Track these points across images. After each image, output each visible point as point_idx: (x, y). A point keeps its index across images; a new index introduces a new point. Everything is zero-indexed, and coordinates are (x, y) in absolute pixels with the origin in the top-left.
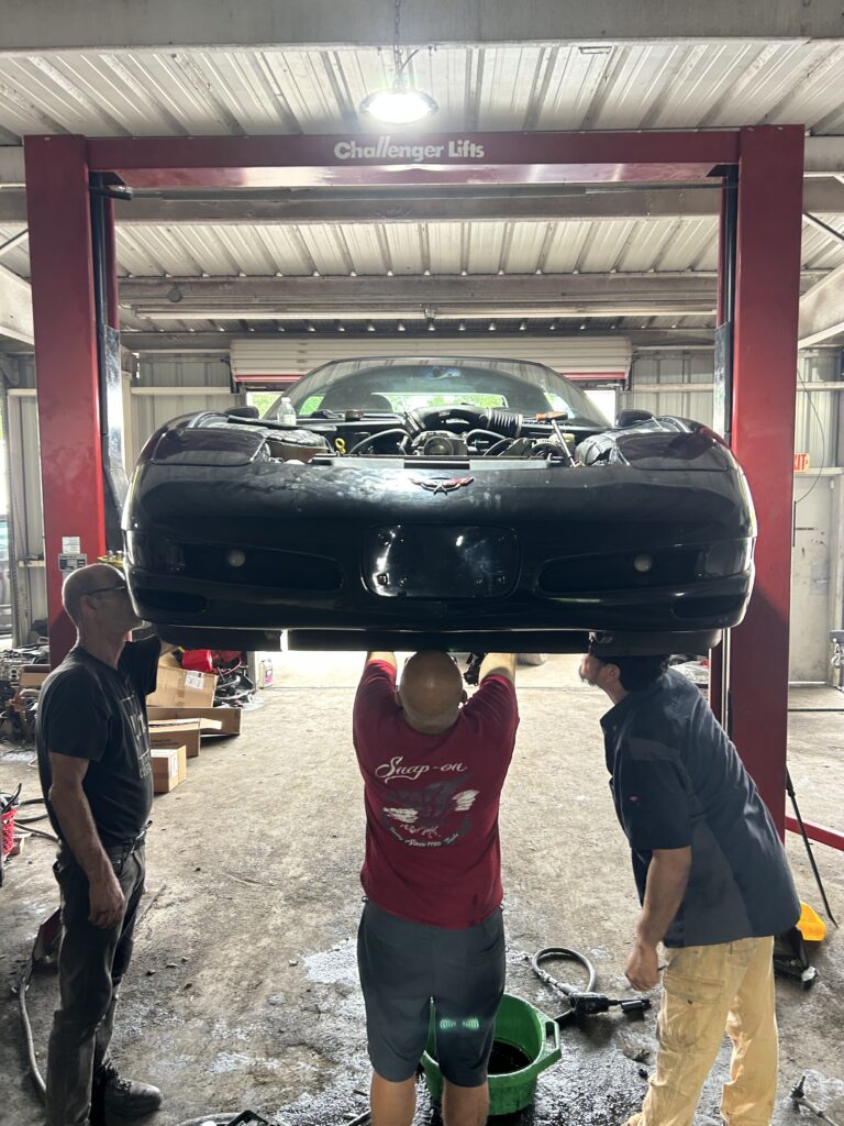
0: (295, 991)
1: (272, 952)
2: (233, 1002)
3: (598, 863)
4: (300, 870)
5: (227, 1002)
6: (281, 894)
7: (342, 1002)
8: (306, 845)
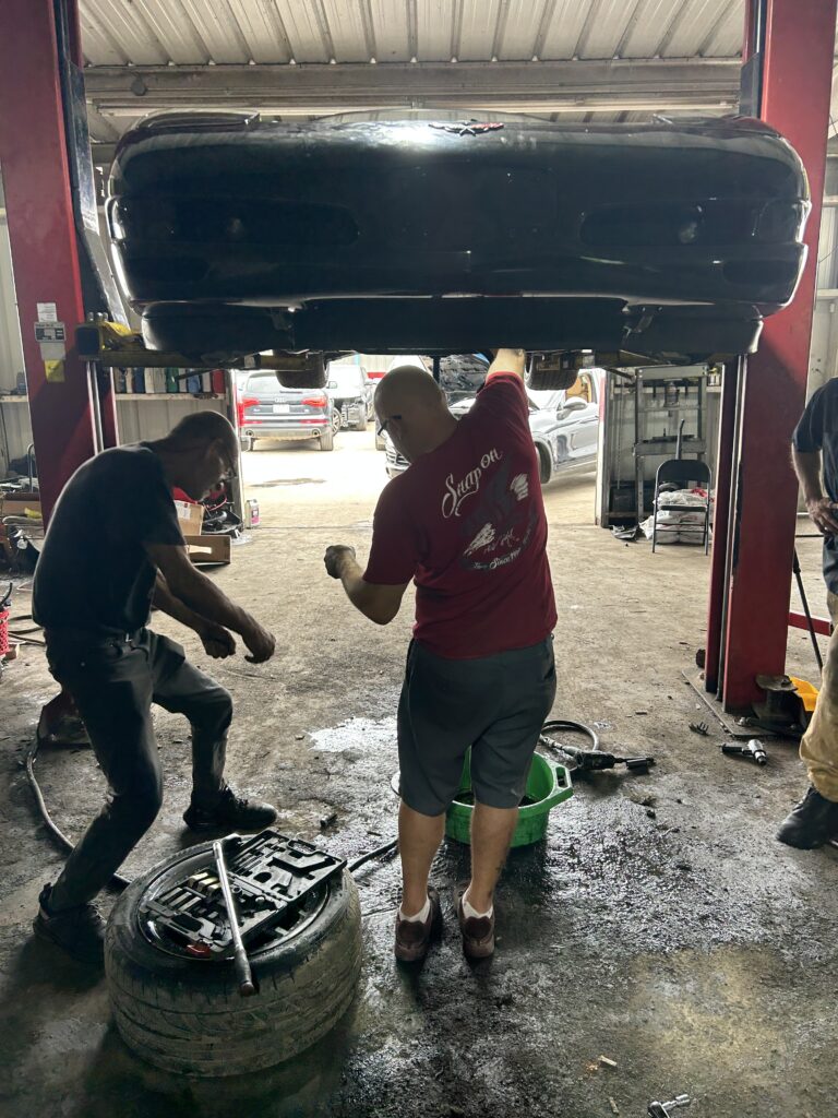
0: (304, 758)
1: (277, 729)
2: (241, 768)
3: (595, 657)
4: (301, 666)
5: (236, 768)
6: (283, 685)
7: (351, 766)
8: (304, 647)
